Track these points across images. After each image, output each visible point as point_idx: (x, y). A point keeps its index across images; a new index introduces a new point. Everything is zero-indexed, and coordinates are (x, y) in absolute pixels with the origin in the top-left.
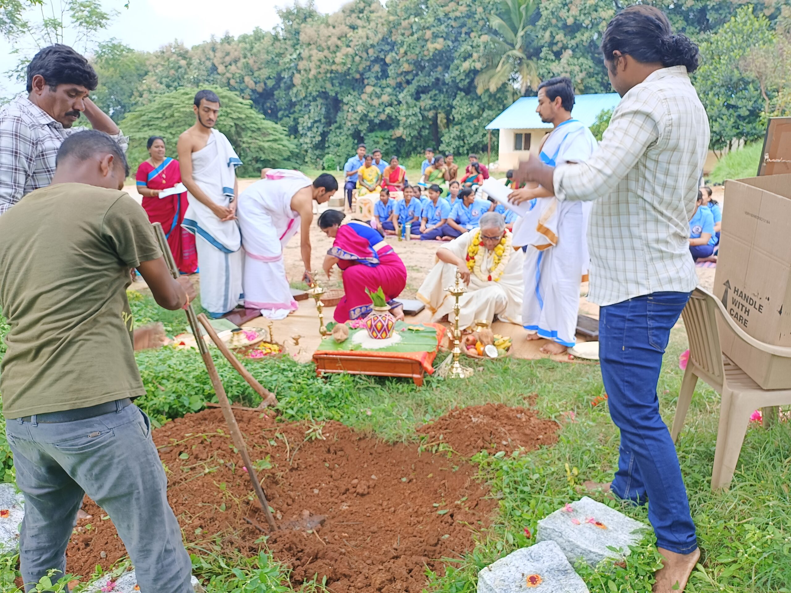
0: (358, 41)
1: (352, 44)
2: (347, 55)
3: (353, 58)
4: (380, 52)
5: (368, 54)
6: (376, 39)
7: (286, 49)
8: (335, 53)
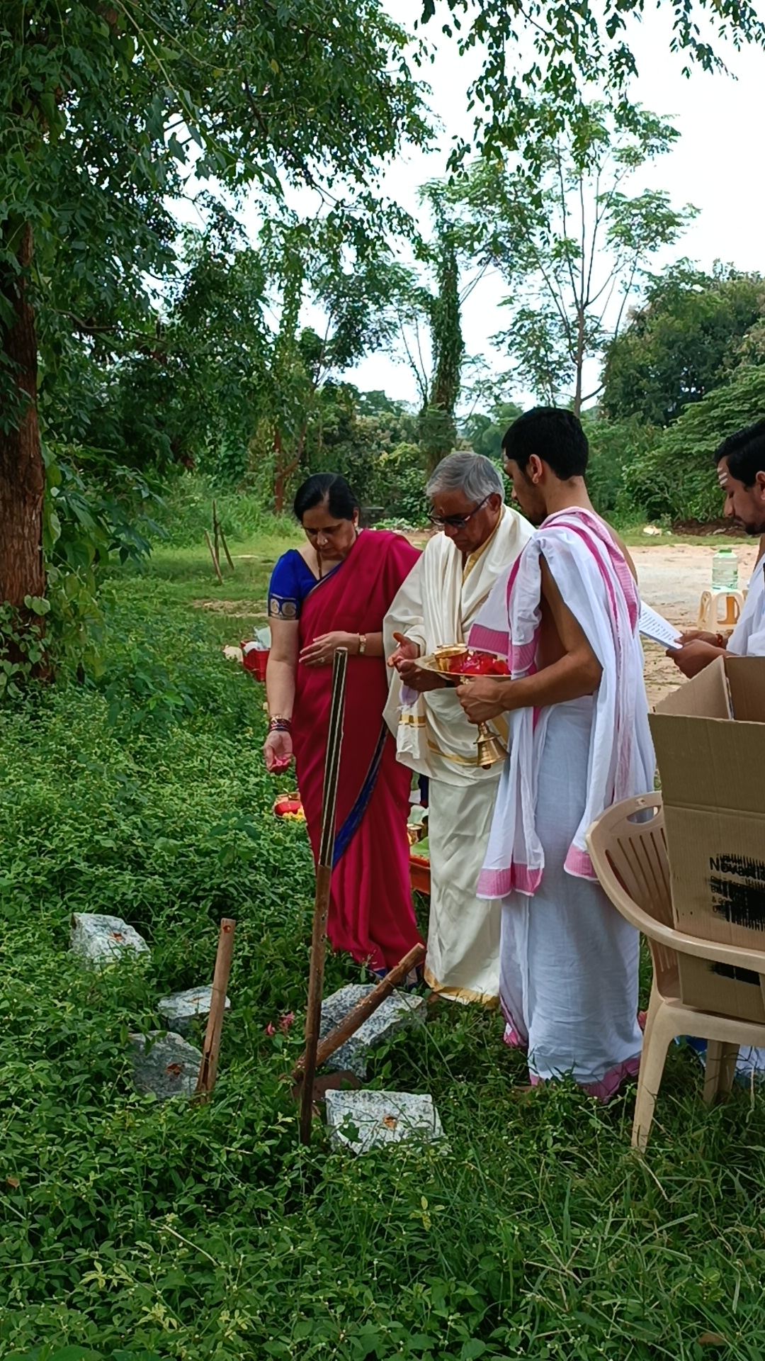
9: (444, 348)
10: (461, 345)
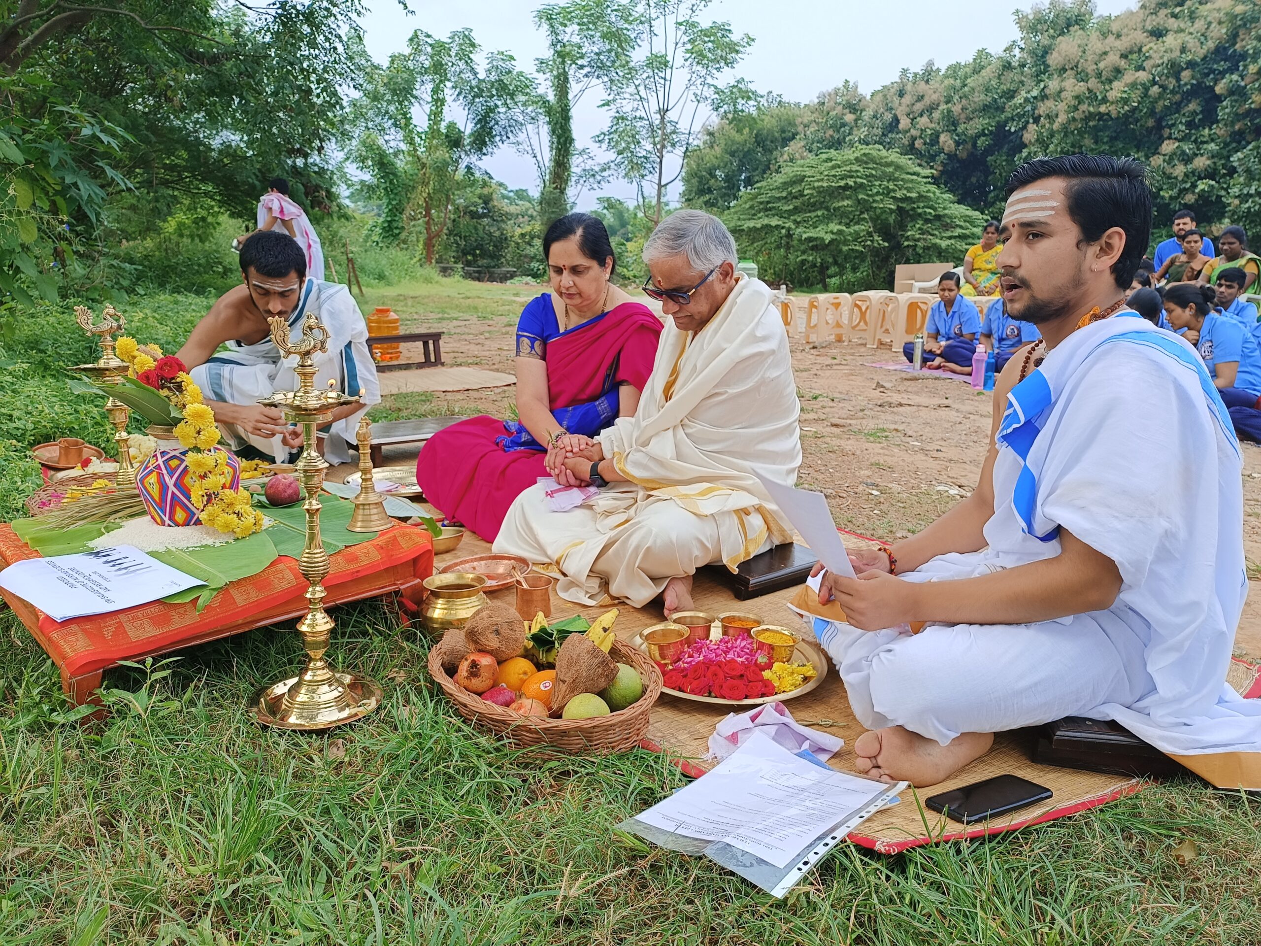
0: (1161, 58)
1: (1147, 64)
2: (1133, 85)
3: (1147, 89)
4: (1208, 75)
5: (1178, 80)
6: (1202, 52)
7: (1022, 82)
8: (1110, 82)
9: (559, 143)
10: (572, 140)
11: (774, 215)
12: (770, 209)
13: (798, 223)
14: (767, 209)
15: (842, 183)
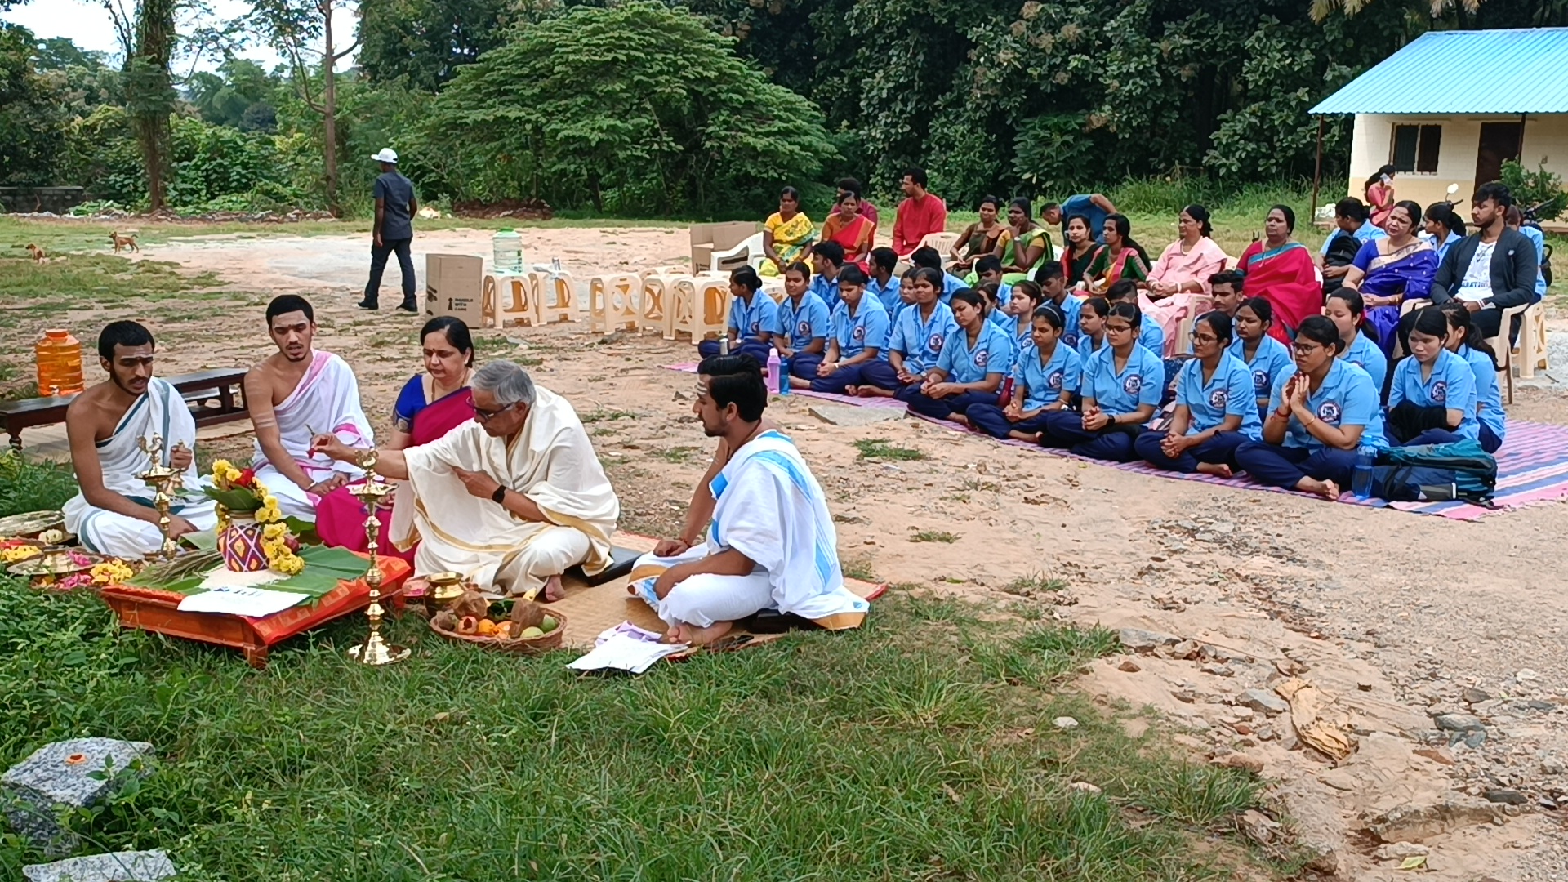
11: (513, 102)
12: (506, 93)
13: (552, 114)
14: (501, 92)
15: (610, 57)
